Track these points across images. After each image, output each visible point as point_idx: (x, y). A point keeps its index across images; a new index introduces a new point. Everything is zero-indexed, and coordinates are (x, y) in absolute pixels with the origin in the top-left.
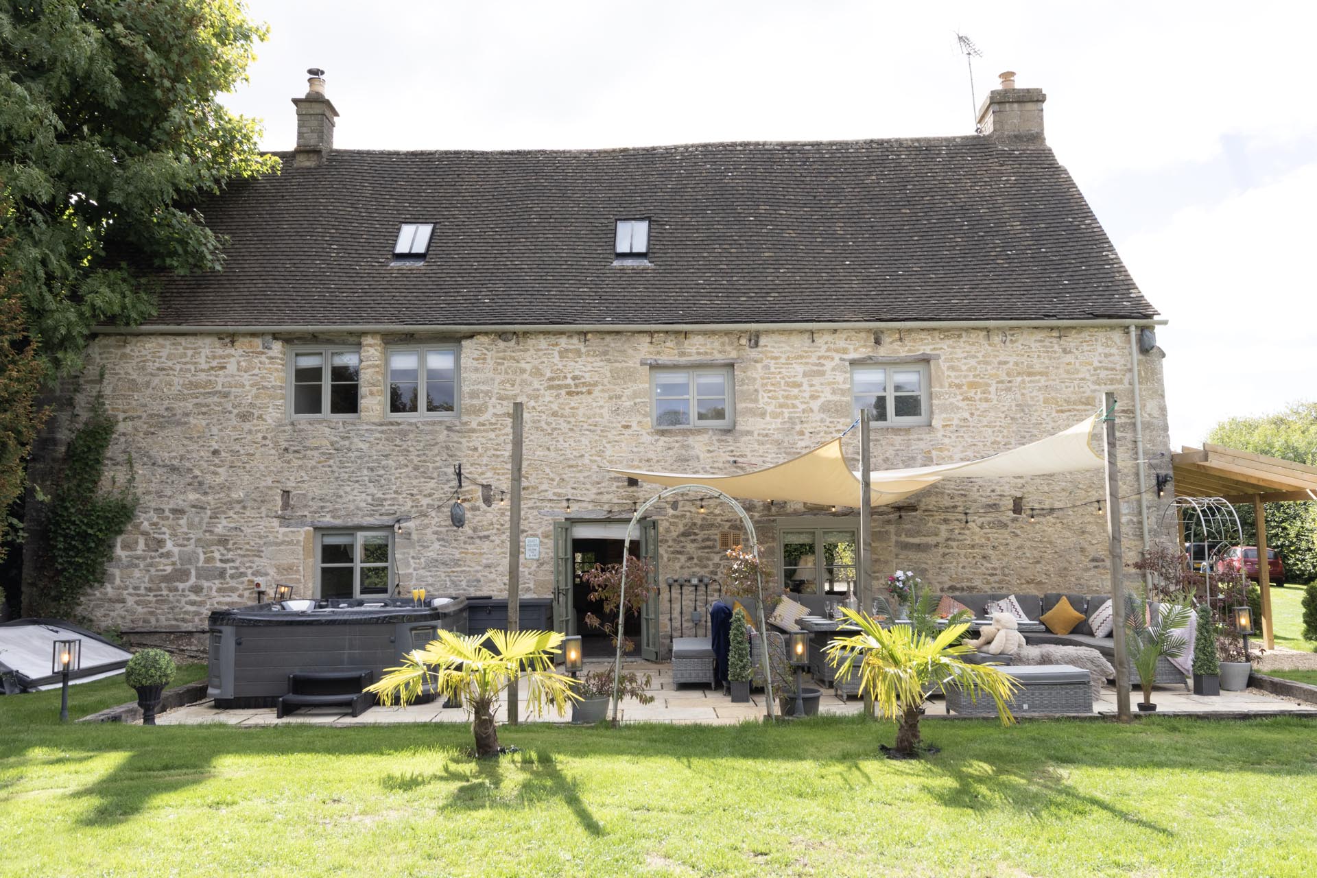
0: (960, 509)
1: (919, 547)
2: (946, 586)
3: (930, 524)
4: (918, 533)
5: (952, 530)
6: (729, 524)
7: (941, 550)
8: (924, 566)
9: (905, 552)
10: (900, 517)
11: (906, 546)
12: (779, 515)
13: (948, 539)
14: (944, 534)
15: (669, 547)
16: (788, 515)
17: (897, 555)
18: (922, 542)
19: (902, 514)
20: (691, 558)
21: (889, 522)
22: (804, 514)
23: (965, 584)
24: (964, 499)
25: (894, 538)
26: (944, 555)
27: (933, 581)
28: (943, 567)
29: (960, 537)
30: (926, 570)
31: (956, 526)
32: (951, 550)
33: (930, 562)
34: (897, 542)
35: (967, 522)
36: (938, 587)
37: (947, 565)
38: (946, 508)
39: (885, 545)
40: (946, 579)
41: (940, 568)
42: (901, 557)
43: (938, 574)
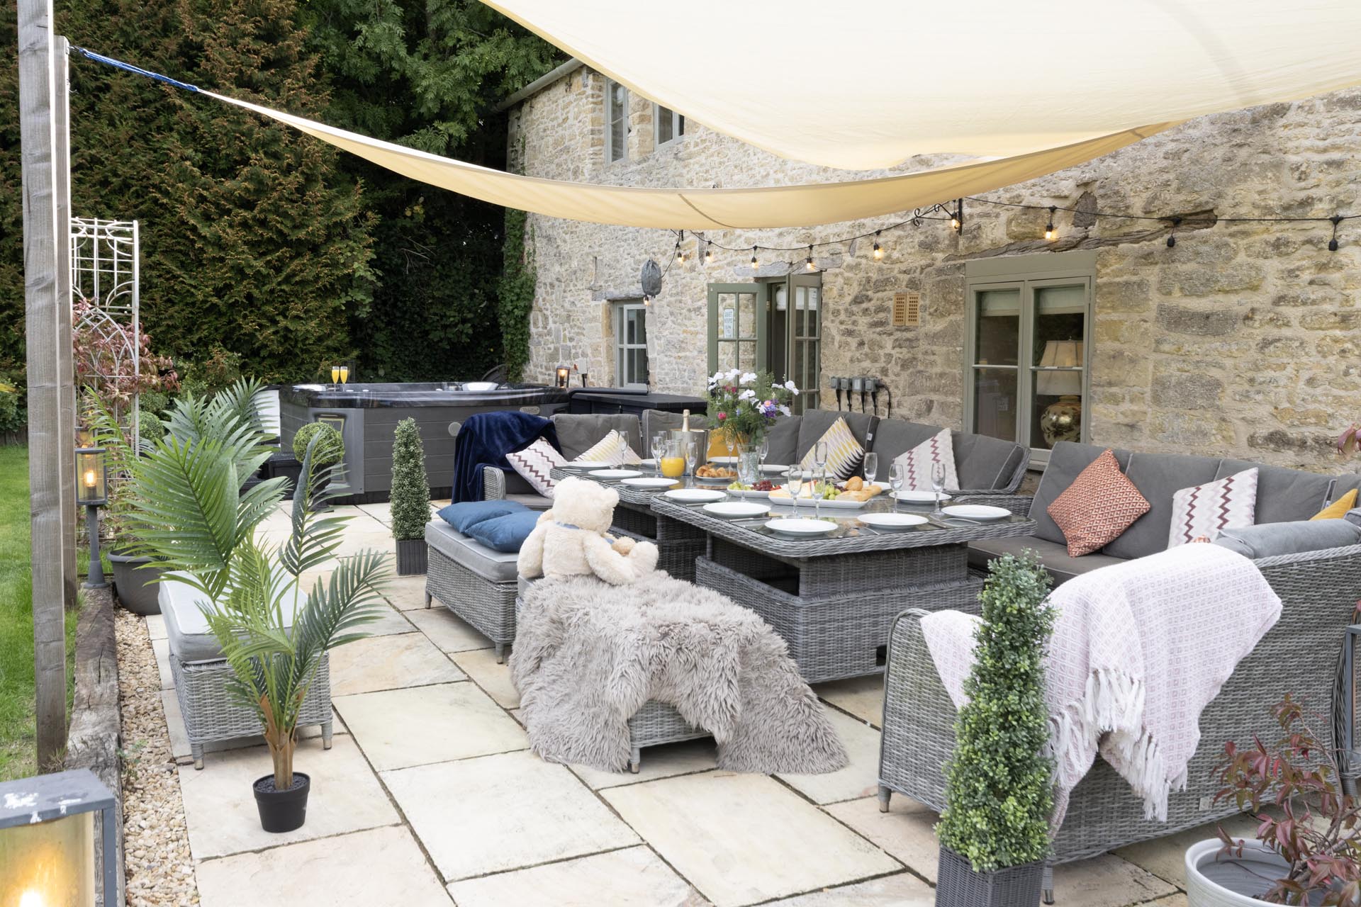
0: (1321, 209)
1: (1208, 324)
2: (1263, 431)
3: (1242, 258)
4: (1207, 285)
5: (1292, 273)
6: (907, 277)
7: (1259, 331)
8: (1215, 373)
9: (1173, 336)
10: (1171, 243)
11: (1177, 320)
12: (972, 255)
13: (1280, 300)
14: (1273, 286)
15: (842, 323)
16: (984, 253)
17: (1158, 342)
18: (1218, 307)
19: (1178, 235)
20: (861, 344)
21: (1147, 258)
22: (1008, 248)
23: (1310, 432)
24: (1335, 175)
25: (1155, 299)
26: (1266, 344)
27: (1233, 416)
28: (1260, 377)
29: (1316, 293)
30: (1218, 384)
31: (1302, 259)
32: (1286, 332)
33: (1228, 363)
34: (1161, 309)
35: (1334, 246)
36: (1244, 432)
37: (1270, 374)
38: (1287, 208)
39: (1136, 317)
40: (1264, 411)
41: (1252, 381)
42: (1166, 347)
43: (1246, 396)
